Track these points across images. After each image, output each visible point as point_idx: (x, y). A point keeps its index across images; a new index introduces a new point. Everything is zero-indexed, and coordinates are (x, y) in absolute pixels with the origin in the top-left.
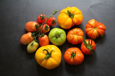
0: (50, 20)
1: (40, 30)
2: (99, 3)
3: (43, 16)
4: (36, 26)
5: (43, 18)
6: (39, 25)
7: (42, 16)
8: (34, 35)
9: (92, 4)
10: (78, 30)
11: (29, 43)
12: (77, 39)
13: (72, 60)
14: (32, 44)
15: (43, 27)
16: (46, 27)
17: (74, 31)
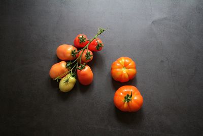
0: (94, 44)
1: (79, 59)
2: (165, 18)
3: (83, 37)
4: (73, 52)
5: (83, 41)
6: (76, 51)
7: (81, 36)
8: (70, 66)
9: (154, 18)
10: (126, 61)
11: (62, 78)
12: (128, 74)
13: (126, 105)
14: (67, 81)
15: (82, 54)
16: (88, 54)
17: (121, 62)
